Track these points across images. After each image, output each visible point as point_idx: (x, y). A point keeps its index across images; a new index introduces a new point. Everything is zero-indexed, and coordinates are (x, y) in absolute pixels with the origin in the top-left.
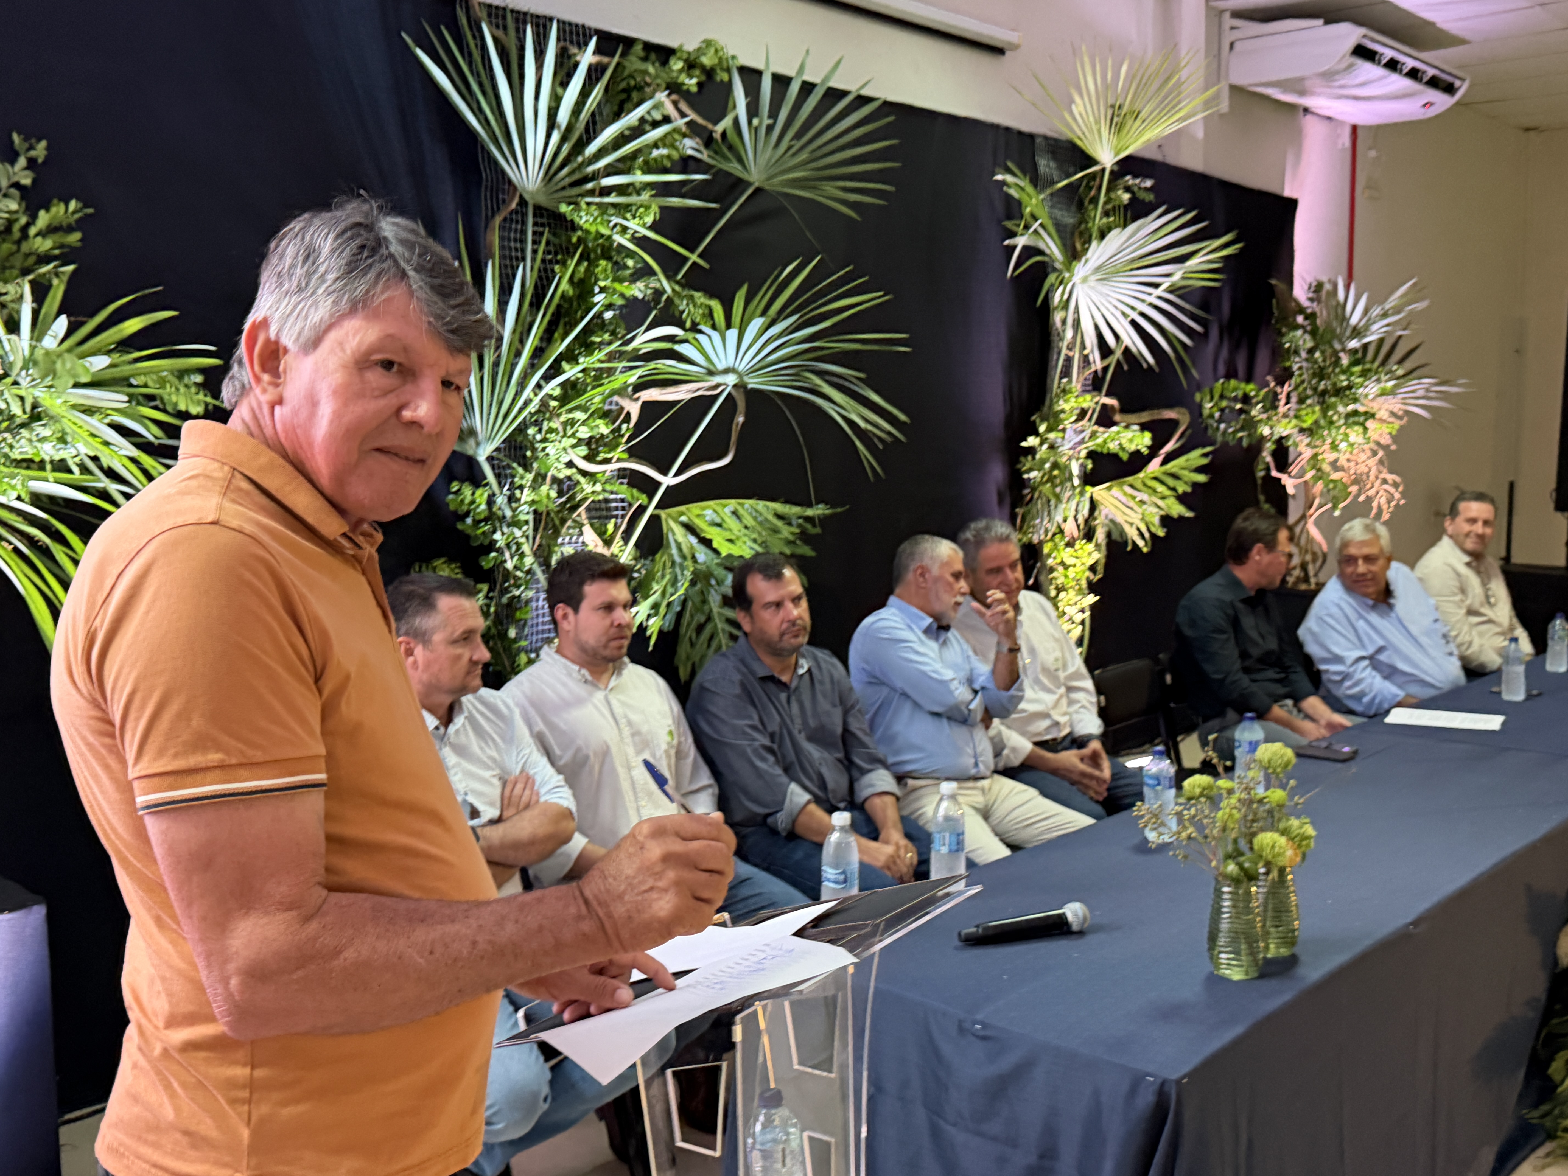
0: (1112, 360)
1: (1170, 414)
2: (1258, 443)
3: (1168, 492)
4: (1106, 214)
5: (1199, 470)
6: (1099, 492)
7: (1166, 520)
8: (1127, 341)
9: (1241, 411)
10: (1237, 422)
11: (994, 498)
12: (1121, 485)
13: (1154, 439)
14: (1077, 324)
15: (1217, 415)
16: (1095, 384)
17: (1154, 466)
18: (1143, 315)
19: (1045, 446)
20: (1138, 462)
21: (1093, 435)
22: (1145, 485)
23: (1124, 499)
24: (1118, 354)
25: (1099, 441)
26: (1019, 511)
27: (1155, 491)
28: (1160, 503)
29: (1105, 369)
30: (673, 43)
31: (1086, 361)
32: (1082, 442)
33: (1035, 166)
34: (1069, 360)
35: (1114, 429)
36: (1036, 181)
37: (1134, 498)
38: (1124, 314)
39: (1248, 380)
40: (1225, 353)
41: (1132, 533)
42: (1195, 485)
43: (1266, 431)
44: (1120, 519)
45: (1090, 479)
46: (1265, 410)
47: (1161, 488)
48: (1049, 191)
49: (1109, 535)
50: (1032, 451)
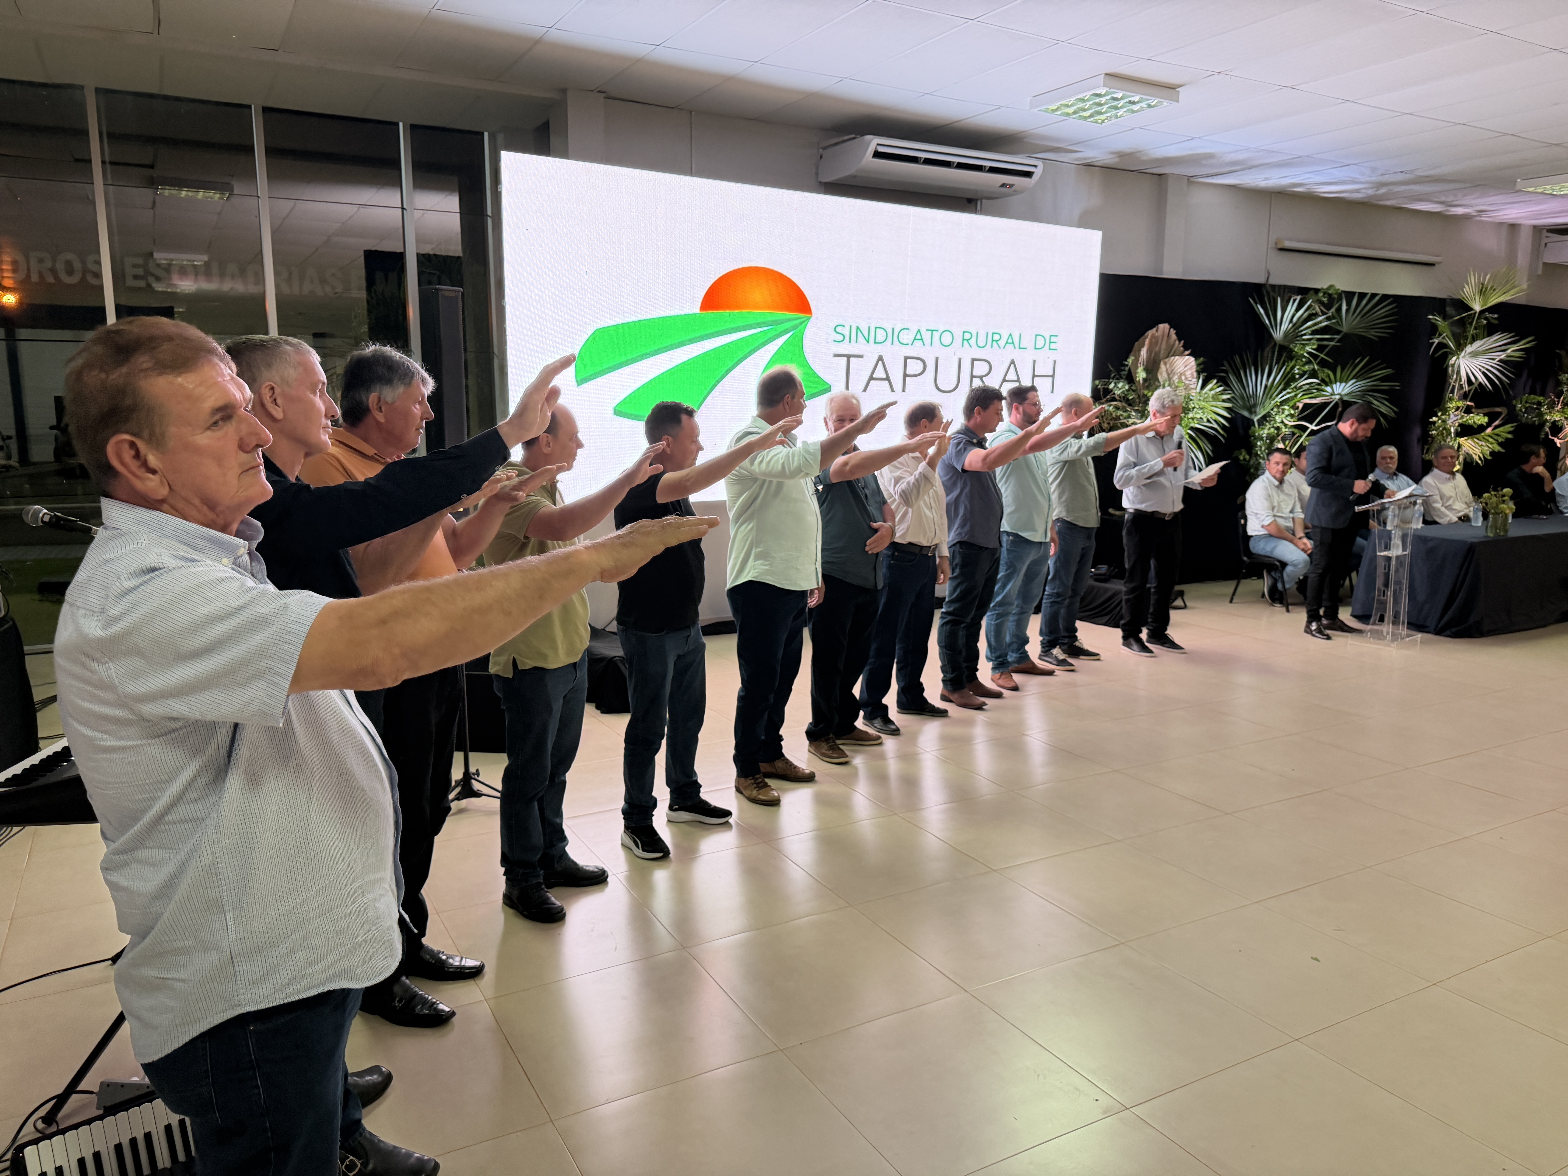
0: (1473, 387)
1: (1498, 410)
2: (1543, 423)
3: (1493, 441)
4: (1476, 328)
5: (1509, 433)
6: (1462, 440)
7: (1492, 453)
8: (1481, 380)
9: (1536, 409)
10: (1533, 413)
11: (1416, 441)
12: (1472, 439)
13: (1489, 420)
14: (1458, 372)
15: (1524, 410)
16: (1465, 397)
17: (1489, 430)
18: (1487, 370)
19: (1440, 421)
20: (1482, 428)
21: (1462, 417)
22: (1484, 438)
23: (1473, 444)
24: (1476, 385)
25: (1465, 419)
26: (1426, 447)
27: (1488, 441)
28: (1490, 446)
29: (1469, 391)
30: (1319, 287)
31: (1461, 387)
32: (1457, 420)
33: (1445, 311)
34: (1454, 387)
35: (1472, 415)
36: (1445, 317)
37: (1478, 443)
38: (1480, 370)
39: (1542, 394)
40: (1530, 382)
41: (1476, 458)
42: (1507, 439)
43: (1548, 418)
44: (1471, 452)
45: (1459, 434)
46: (1548, 408)
47: (1491, 440)
48: (1450, 321)
49: (1465, 459)
50: (1434, 423)
